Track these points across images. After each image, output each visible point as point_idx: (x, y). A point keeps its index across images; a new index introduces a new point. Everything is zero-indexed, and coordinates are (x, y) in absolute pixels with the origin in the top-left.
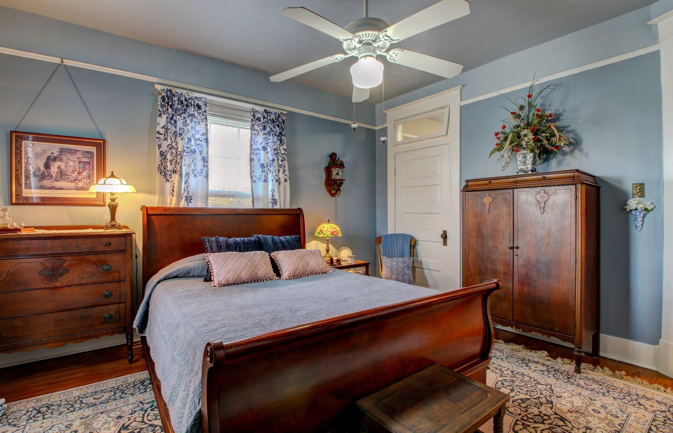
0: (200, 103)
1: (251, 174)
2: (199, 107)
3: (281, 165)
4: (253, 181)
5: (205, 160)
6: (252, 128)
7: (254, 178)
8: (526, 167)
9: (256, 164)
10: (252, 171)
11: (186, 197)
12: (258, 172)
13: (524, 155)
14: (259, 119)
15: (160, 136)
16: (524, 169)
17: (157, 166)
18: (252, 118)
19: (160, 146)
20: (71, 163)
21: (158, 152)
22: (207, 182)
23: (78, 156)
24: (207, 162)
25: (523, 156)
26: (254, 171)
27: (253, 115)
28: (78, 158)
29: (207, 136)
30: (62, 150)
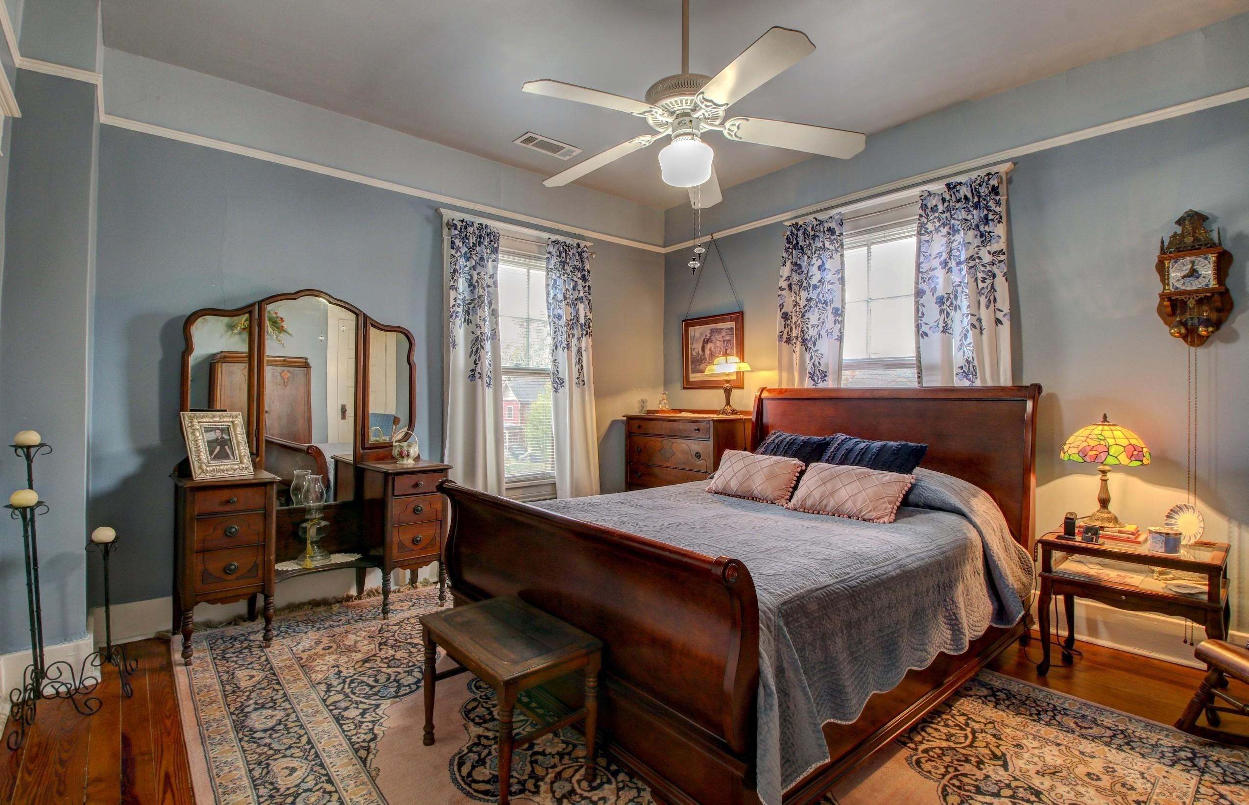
0: (833, 225)
1: (916, 320)
2: (831, 231)
3: (983, 288)
4: (920, 333)
5: (838, 313)
6: (922, 231)
7: (924, 328)
9: (929, 300)
10: (920, 315)
11: (809, 373)
12: (933, 313)
14: (934, 209)
15: (783, 292)
17: (778, 334)
18: (921, 212)
19: (781, 306)
20: (718, 344)
21: (779, 314)
22: (841, 348)
23: (722, 335)
24: (842, 315)
26: (923, 314)
27: (921, 207)
28: (723, 337)
29: (843, 273)
30: (712, 331)
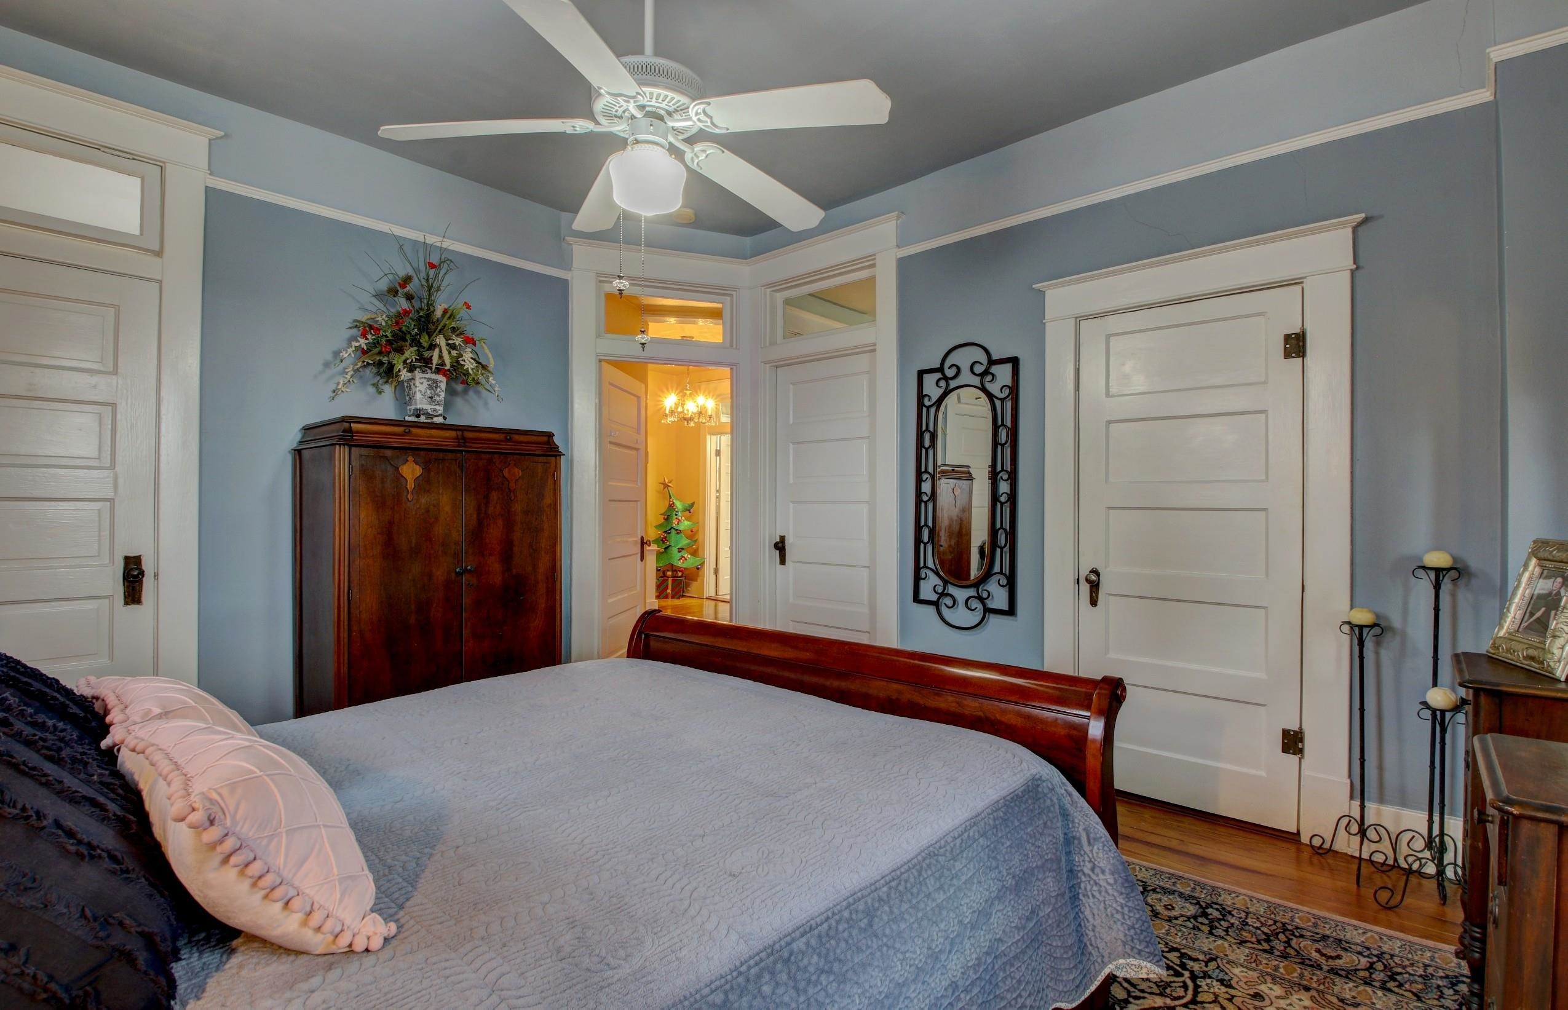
8: (433, 407)
13: (430, 382)
16: (430, 411)
25: (429, 385)
